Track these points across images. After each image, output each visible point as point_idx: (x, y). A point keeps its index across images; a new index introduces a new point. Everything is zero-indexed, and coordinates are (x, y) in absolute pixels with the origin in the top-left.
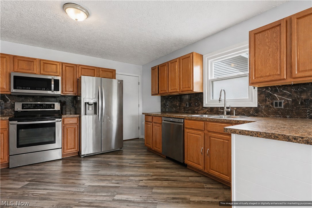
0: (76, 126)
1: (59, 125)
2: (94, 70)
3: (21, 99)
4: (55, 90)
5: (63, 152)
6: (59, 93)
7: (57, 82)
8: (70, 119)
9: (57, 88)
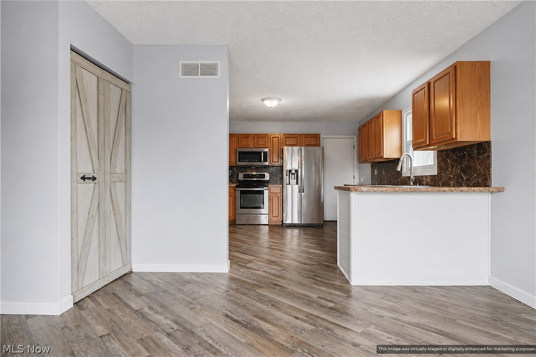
0: (279, 196)
1: (266, 193)
2: (297, 137)
3: (243, 170)
4: (264, 162)
5: (269, 218)
6: (267, 164)
7: (265, 154)
8: (275, 188)
9: (265, 160)
